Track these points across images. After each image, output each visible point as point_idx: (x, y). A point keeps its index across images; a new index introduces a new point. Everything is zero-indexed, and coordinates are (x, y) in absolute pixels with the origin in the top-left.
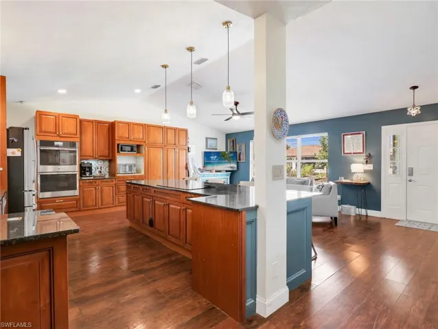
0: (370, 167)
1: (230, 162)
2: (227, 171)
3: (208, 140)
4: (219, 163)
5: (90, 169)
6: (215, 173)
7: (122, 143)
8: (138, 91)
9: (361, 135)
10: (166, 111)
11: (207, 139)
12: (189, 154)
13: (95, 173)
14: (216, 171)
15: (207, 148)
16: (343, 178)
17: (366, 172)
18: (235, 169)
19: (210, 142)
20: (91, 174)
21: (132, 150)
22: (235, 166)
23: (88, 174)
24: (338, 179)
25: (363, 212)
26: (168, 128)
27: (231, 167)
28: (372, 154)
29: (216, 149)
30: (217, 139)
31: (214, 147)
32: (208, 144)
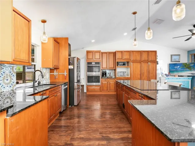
1: (191, 70)
2: (188, 76)
3: (173, 57)
4: (181, 71)
5: (106, 73)
6: (177, 77)
7: (119, 61)
8: (125, 34)
10: (135, 40)
11: (172, 56)
12: (158, 65)
13: (108, 75)
14: (179, 76)
15: (171, 61)
19: (174, 57)
20: (106, 76)
21: (124, 65)
23: (105, 76)
26: (143, 52)
27: (192, 74)
29: (179, 62)
30: (180, 55)
31: (177, 60)
32: (173, 59)
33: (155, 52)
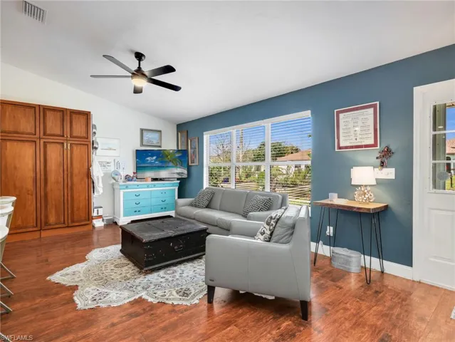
0: (389, 173)
1: (176, 166)
2: (172, 179)
3: (145, 133)
6: (150, 182)
9: (371, 110)
11: (142, 130)
14: (153, 179)
15: (142, 145)
16: (336, 195)
17: (380, 182)
18: (185, 176)
19: (147, 136)
22: (186, 172)
24: (327, 197)
25: (375, 263)
26: (46, 109)
28: (393, 148)
29: (160, 147)
30: (160, 131)
31: (155, 142)
32: (145, 138)
33: (87, 115)
